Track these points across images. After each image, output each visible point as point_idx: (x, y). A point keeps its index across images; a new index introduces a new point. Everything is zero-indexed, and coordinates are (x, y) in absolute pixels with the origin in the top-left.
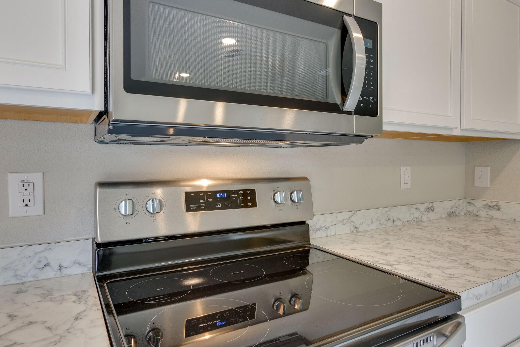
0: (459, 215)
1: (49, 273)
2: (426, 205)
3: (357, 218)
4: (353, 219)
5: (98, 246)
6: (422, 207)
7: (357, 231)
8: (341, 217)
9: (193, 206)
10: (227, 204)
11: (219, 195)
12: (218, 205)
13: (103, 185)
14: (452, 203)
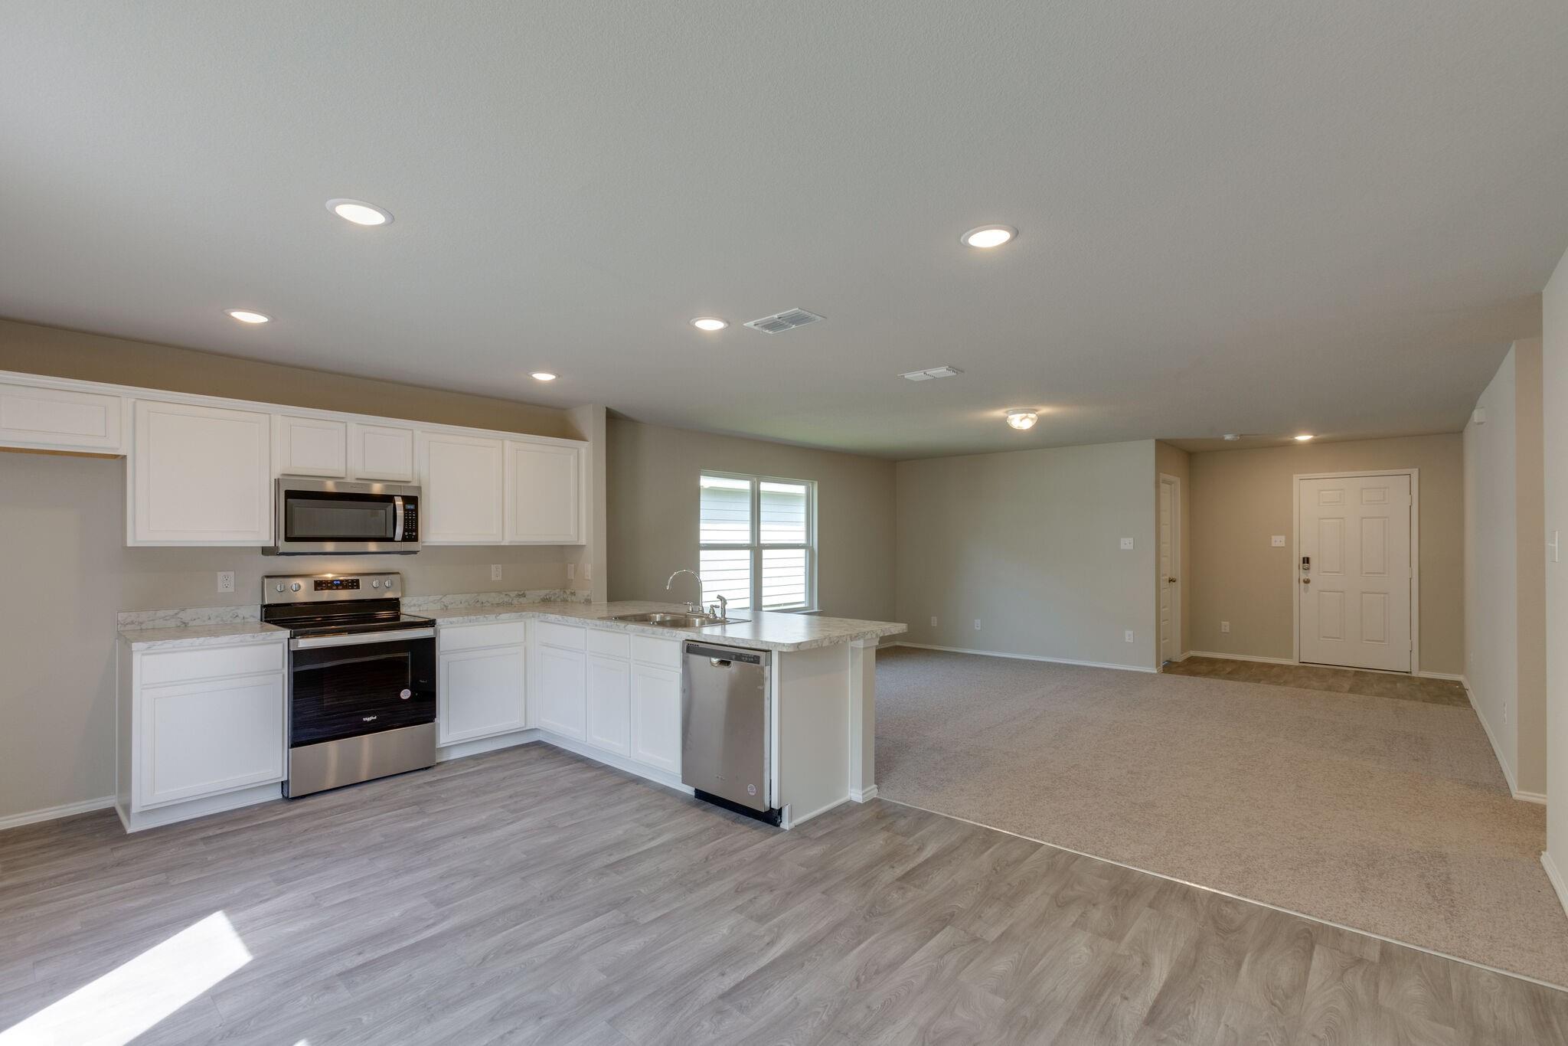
0: (555, 601)
1: (238, 620)
2: (516, 592)
3: (447, 600)
4: (443, 600)
5: (265, 606)
6: (513, 594)
7: (447, 609)
8: (431, 598)
9: (319, 588)
10: (340, 587)
11: (335, 582)
12: (334, 587)
13: (267, 577)
14: (547, 591)
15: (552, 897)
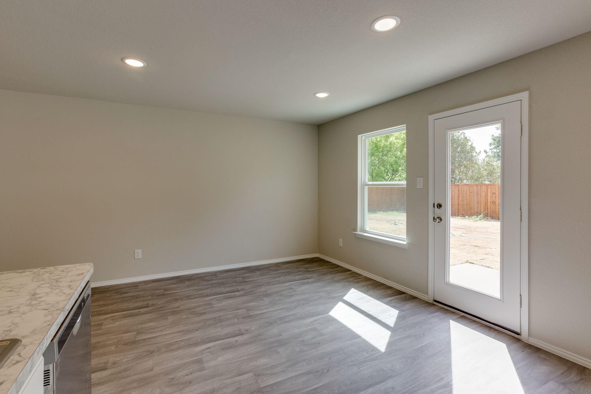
15: (271, 323)
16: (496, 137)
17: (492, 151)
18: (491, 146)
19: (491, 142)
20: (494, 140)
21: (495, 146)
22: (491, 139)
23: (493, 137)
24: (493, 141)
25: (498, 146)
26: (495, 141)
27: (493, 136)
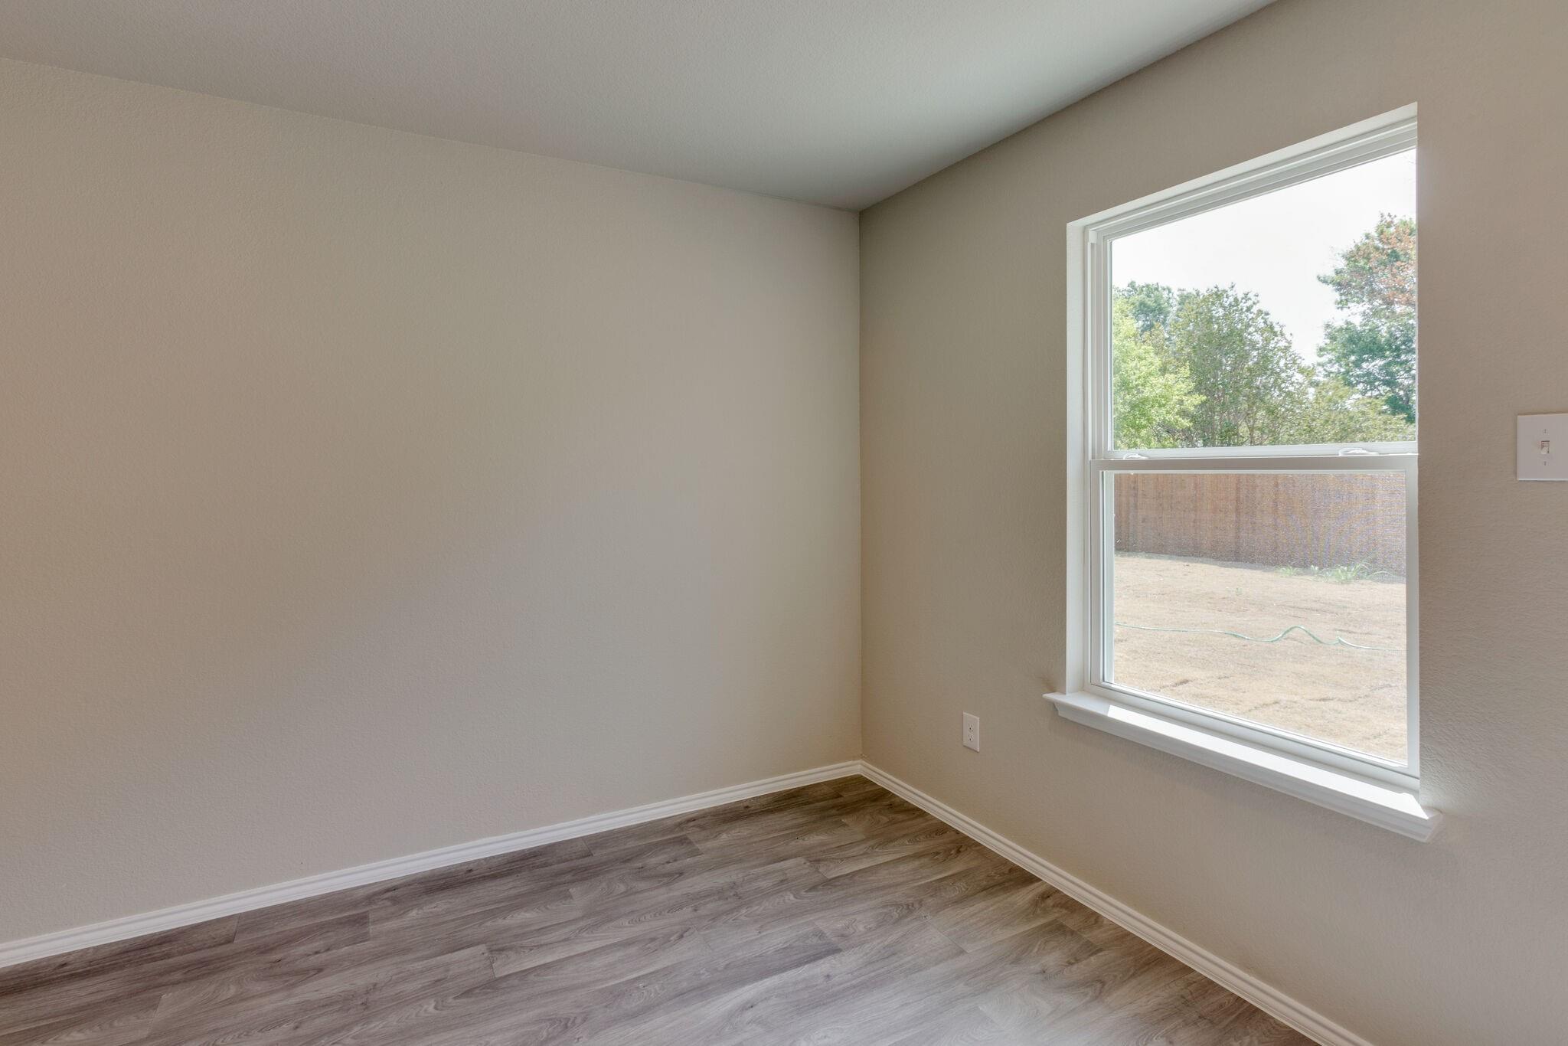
16: (1338, 331)
17: (1325, 370)
18: (1322, 356)
19: (1322, 345)
20: (1333, 338)
21: (1337, 354)
22: (1324, 336)
23: (1329, 330)
24: (1328, 341)
25: (1345, 356)
26: (1335, 340)
27: (1328, 326)
